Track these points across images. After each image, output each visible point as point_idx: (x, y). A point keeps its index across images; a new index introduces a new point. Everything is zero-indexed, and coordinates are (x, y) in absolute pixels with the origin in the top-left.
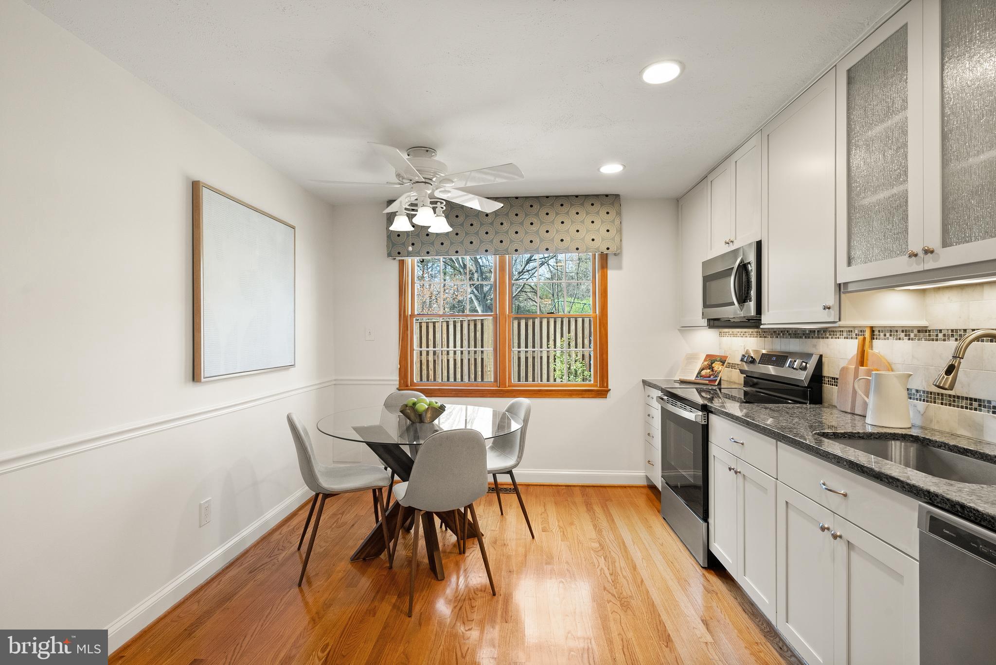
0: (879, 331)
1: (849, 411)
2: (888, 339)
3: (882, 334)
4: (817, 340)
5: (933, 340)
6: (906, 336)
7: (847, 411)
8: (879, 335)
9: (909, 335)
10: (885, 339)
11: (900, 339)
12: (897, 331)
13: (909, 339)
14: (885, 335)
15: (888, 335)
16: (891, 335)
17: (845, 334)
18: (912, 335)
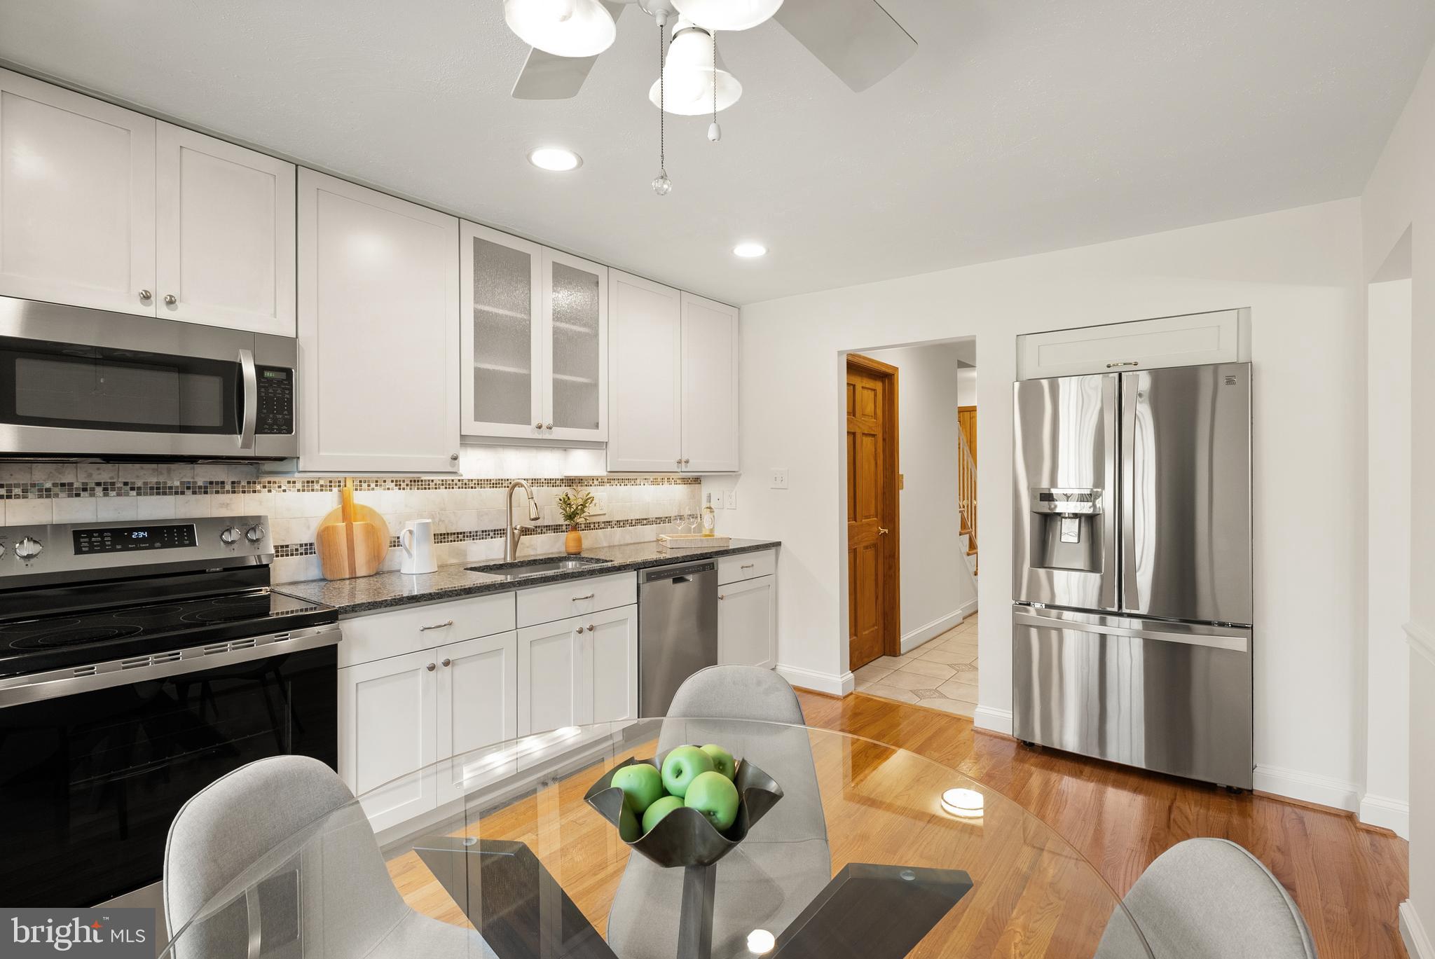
0: (360, 482)
1: (347, 576)
2: (373, 489)
3: (364, 485)
4: (231, 495)
5: (425, 489)
6: (396, 485)
7: (344, 577)
8: (361, 486)
9: (400, 485)
10: (369, 490)
11: (388, 489)
12: (385, 481)
13: (400, 489)
14: (369, 486)
15: (373, 485)
16: (376, 486)
17: (299, 485)
18: (403, 485)
